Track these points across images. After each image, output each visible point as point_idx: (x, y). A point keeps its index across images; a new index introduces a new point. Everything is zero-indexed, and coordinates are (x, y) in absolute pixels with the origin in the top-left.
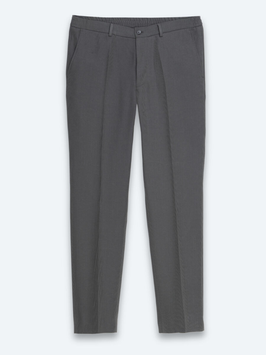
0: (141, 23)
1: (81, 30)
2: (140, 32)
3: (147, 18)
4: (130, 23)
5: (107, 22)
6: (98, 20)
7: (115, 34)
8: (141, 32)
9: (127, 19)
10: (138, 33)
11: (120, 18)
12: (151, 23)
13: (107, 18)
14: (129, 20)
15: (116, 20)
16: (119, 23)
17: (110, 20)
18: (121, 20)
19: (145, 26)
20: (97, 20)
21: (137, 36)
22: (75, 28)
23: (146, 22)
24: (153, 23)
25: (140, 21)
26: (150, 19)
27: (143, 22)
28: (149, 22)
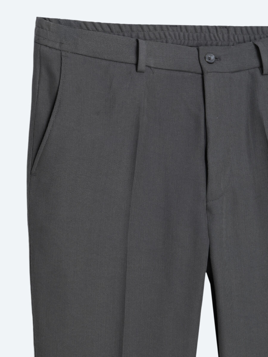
0: (213, 38)
1: (63, 54)
2: (213, 57)
3: (226, 27)
4: (186, 36)
5: (124, 36)
6: (100, 29)
7: (152, 66)
8: (216, 58)
9: (179, 29)
10: (207, 60)
11: (161, 26)
12: (236, 38)
13: (125, 25)
14: (184, 30)
15: (150, 31)
16: (157, 39)
17: (132, 31)
18: (162, 30)
19: (221, 45)
20: (97, 30)
21: (206, 67)
22: (47, 49)
23: (226, 36)
24: (241, 39)
25: (209, 32)
26: (235, 28)
27: (216, 36)
28: (232, 38)
